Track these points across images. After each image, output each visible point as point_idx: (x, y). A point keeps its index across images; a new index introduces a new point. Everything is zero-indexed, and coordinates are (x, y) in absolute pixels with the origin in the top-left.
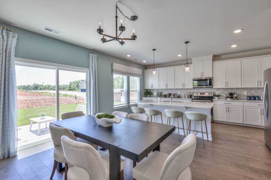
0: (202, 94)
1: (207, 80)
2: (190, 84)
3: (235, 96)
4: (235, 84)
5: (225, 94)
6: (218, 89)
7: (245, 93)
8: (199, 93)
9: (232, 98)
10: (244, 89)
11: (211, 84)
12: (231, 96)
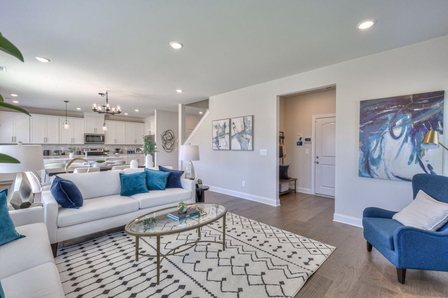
0: (93, 150)
1: (100, 136)
2: (80, 140)
3: (121, 151)
4: (121, 141)
5: (113, 149)
6: (107, 145)
7: (126, 149)
8: (90, 150)
9: (118, 152)
10: (125, 145)
11: (103, 140)
12: (117, 150)
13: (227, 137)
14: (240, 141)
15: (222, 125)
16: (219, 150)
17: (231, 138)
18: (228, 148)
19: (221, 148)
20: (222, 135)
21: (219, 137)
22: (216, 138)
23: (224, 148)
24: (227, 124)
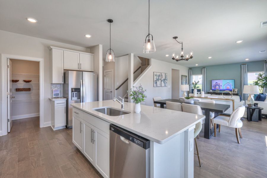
13: (160, 81)
14: (164, 83)
15: (158, 75)
16: (157, 87)
17: (161, 81)
18: (160, 86)
19: (158, 86)
20: (158, 80)
21: (157, 81)
22: (156, 81)
23: (159, 86)
24: (160, 75)
